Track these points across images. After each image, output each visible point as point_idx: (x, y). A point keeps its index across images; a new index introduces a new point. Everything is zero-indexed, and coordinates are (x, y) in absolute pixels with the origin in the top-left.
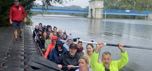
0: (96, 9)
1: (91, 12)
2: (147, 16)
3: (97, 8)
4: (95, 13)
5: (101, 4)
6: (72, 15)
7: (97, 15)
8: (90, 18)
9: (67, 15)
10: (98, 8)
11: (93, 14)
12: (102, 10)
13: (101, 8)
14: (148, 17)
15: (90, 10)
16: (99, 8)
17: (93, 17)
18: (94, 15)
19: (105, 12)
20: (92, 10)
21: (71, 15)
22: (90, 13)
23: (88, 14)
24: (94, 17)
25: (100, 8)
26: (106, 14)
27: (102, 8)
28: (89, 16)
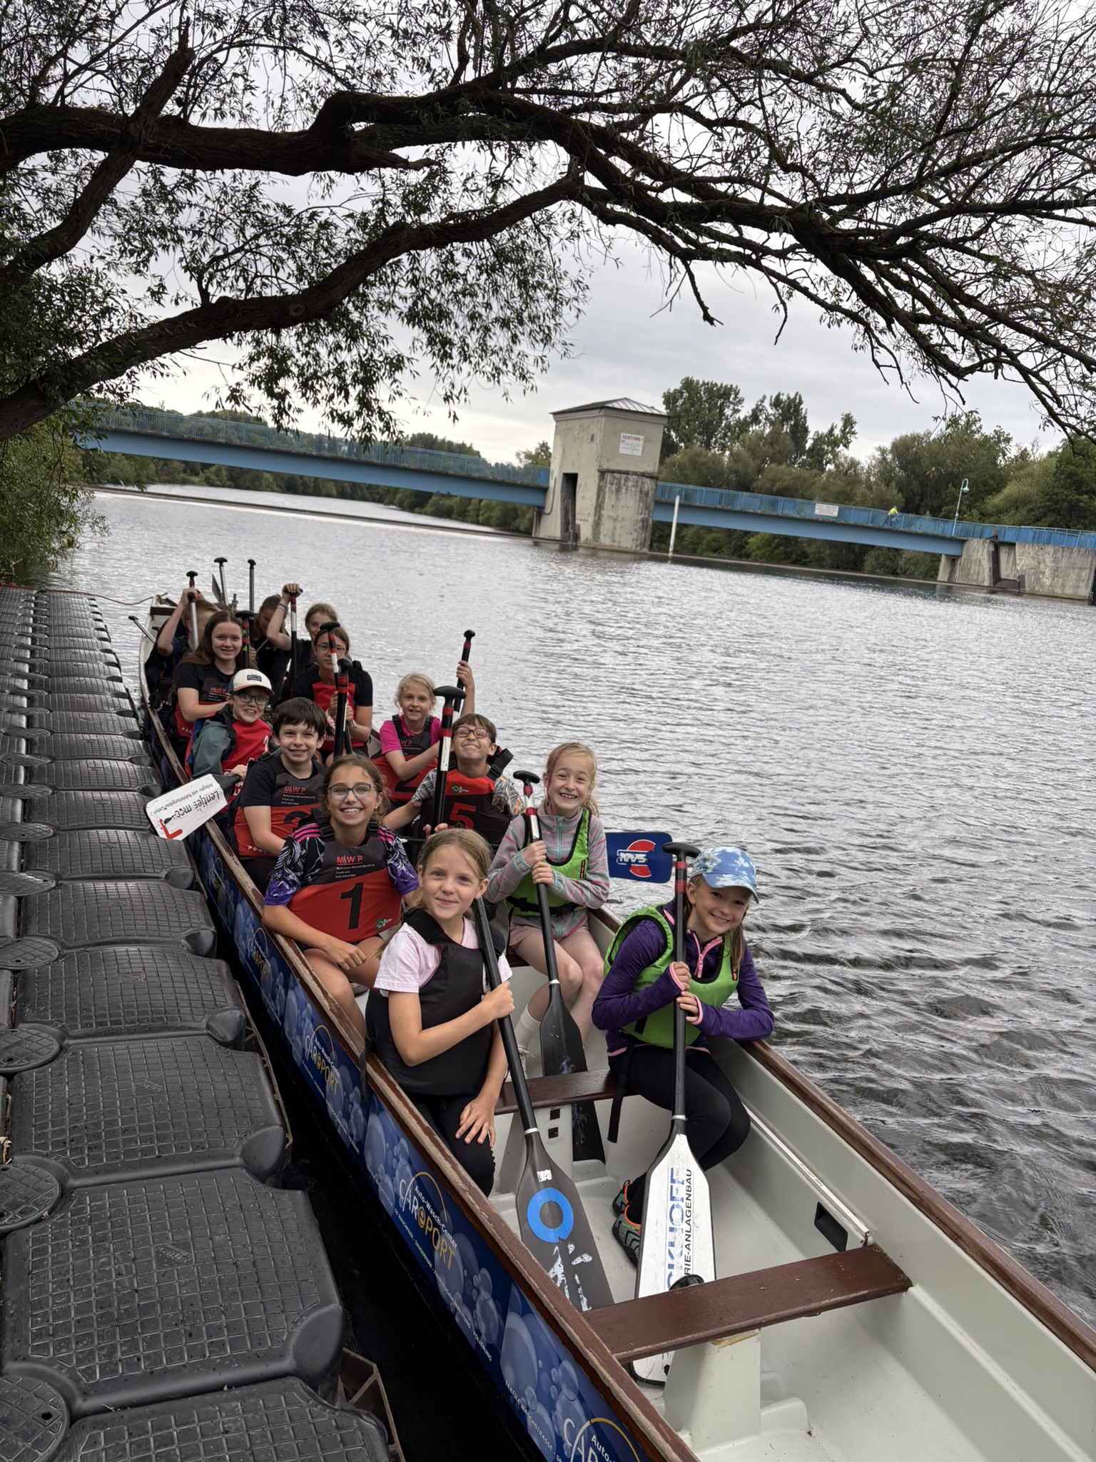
0: (608, 477)
1: (563, 500)
2: (953, 560)
3: (613, 472)
4: (599, 507)
5: (641, 443)
6: (411, 509)
7: (606, 526)
8: (555, 540)
9: (374, 501)
10: (620, 472)
11: (578, 517)
12: (648, 484)
13: (643, 475)
14: (958, 568)
15: (555, 483)
16: (627, 473)
17: (577, 537)
18: (591, 519)
19: (673, 505)
20: (571, 480)
21: (402, 507)
22: (555, 500)
23: (540, 512)
24: (586, 532)
25: (635, 473)
26: (678, 525)
27: (651, 477)
28: (552, 526)
